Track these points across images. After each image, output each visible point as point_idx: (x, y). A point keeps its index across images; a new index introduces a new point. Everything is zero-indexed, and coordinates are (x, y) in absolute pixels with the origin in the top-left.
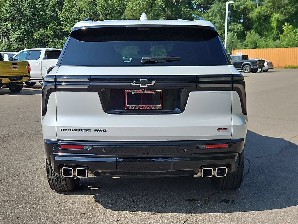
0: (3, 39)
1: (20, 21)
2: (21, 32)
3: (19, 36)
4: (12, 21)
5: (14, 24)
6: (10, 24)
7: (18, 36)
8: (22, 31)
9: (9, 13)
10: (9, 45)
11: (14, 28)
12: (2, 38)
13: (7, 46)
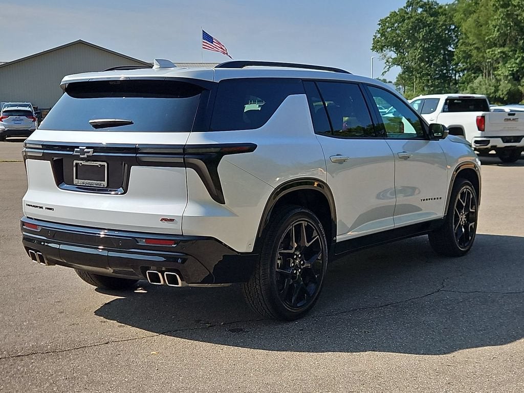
0: (486, 76)
1: (517, 44)
2: (516, 63)
3: (511, 71)
4: (503, 45)
5: (506, 49)
6: (498, 50)
7: (509, 70)
8: (517, 61)
9: (498, 30)
10: (495, 87)
11: (505, 58)
12: (484, 75)
13: (491, 87)
